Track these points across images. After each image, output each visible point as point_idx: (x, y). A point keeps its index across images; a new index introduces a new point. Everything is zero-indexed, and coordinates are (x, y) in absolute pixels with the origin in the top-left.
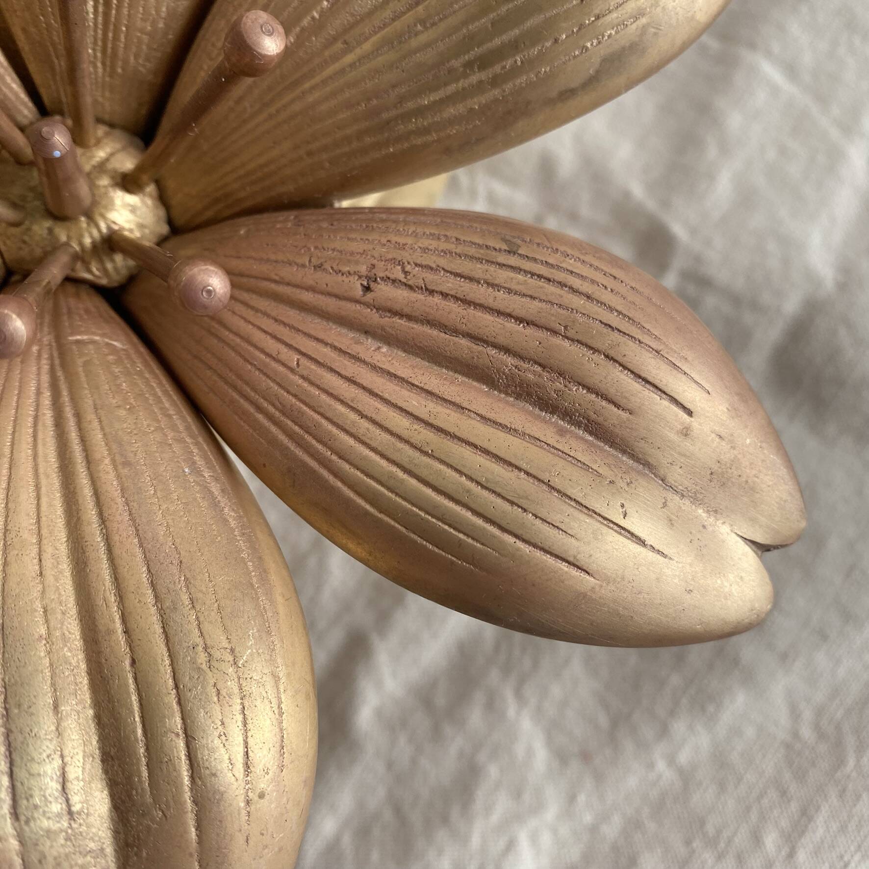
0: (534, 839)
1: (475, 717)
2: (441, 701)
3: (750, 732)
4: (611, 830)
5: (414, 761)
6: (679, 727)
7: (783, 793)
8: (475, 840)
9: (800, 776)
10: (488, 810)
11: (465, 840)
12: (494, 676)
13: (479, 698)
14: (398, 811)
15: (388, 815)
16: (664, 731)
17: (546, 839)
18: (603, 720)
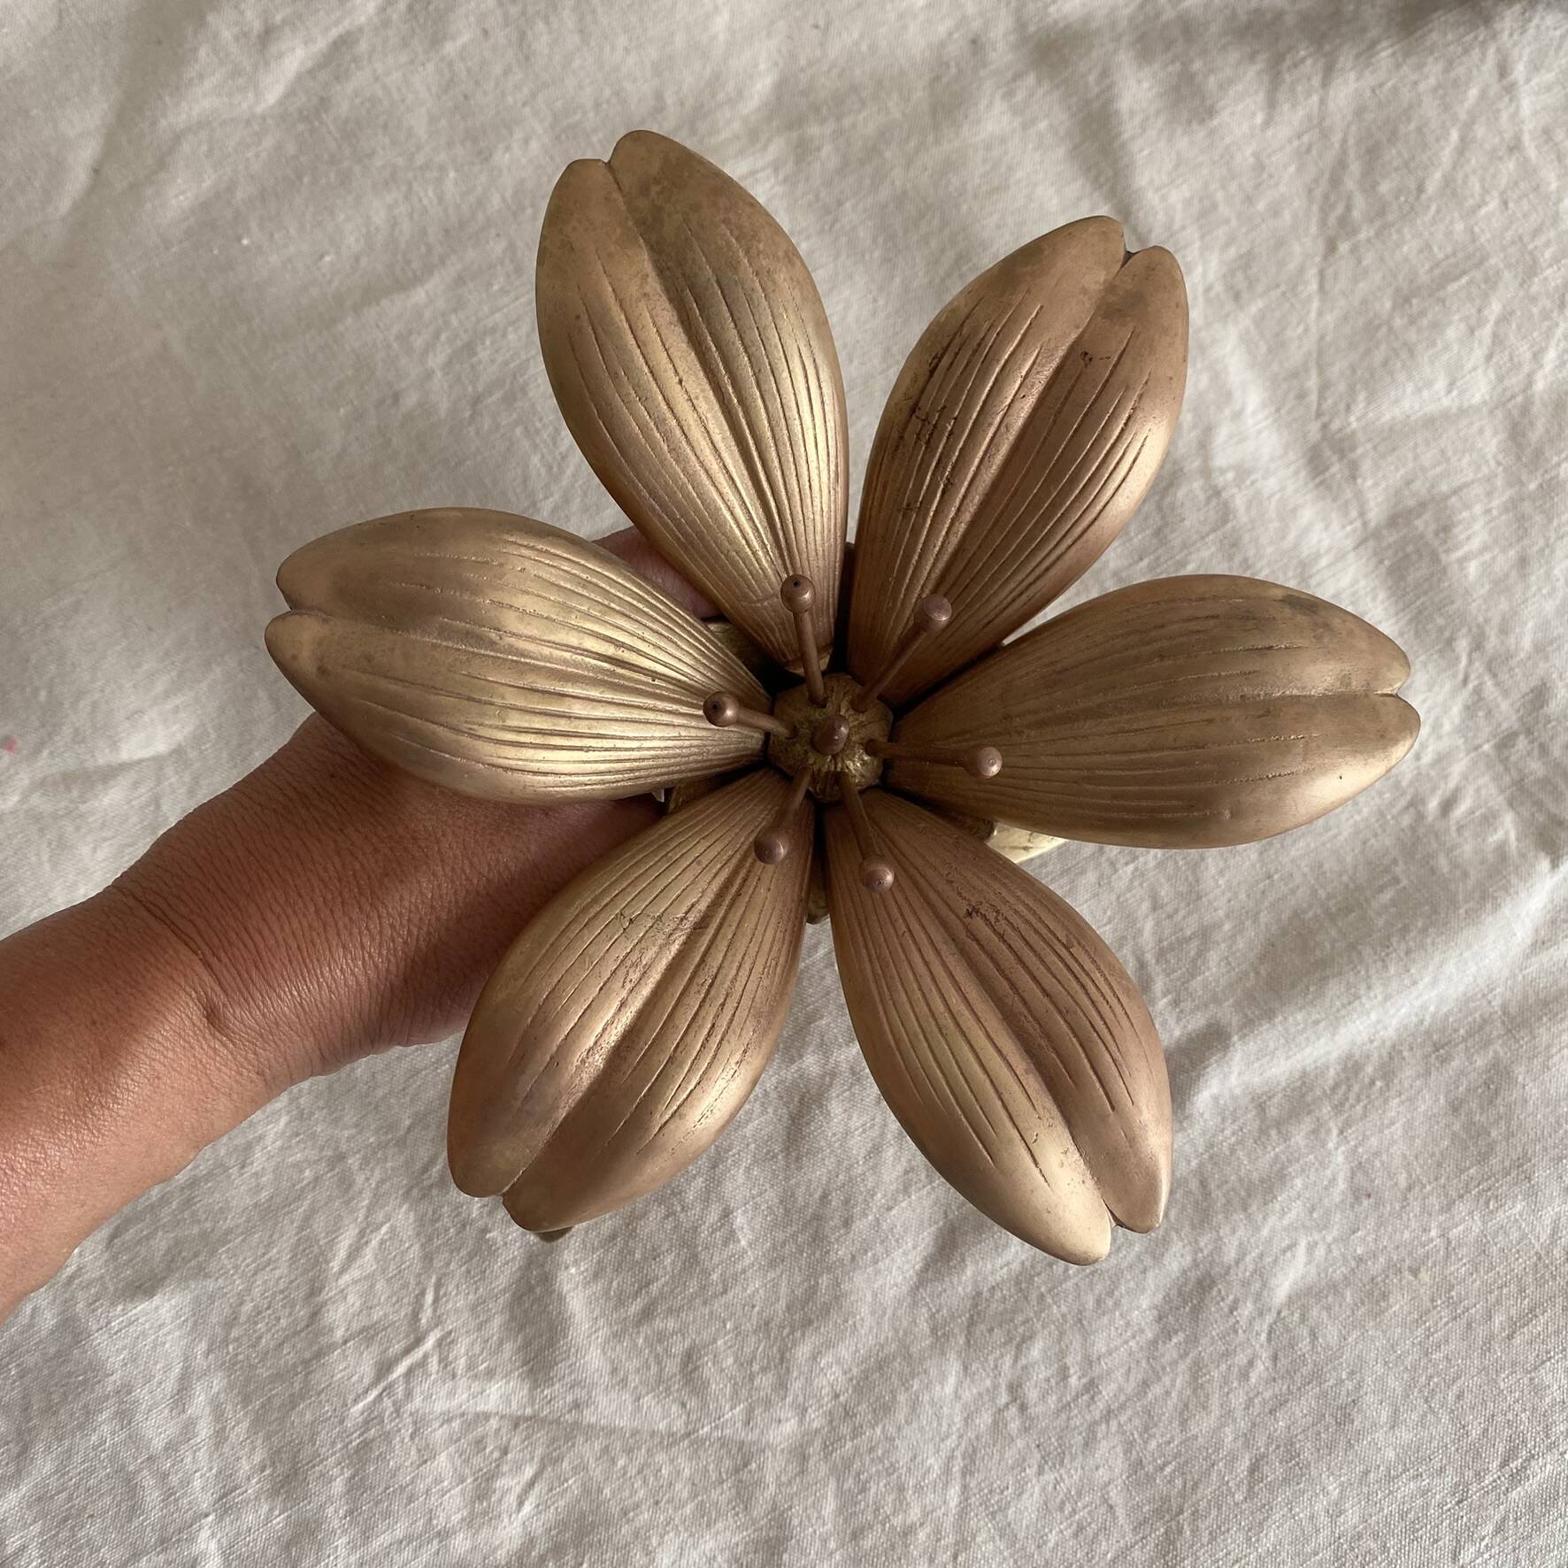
0: (1311, 1248)
1: (1299, 1137)
2: (1273, 1112)
3: (1515, 1235)
4: (1376, 1267)
5: (1233, 1151)
6: (1461, 1208)
7: (1522, 1290)
8: (1265, 1232)
9: (1540, 1281)
10: (1283, 1213)
11: (1258, 1229)
12: (1326, 1109)
13: (1307, 1124)
14: (1203, 1184)
15: (1194, 1185)
16: (1448, 1207)
17: (1320, 1252)
18: (1402, 1180)
